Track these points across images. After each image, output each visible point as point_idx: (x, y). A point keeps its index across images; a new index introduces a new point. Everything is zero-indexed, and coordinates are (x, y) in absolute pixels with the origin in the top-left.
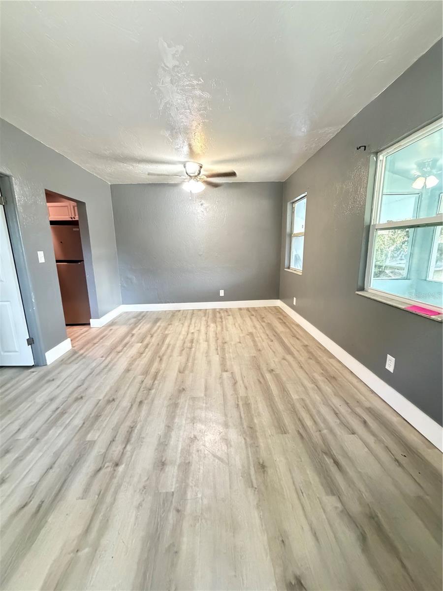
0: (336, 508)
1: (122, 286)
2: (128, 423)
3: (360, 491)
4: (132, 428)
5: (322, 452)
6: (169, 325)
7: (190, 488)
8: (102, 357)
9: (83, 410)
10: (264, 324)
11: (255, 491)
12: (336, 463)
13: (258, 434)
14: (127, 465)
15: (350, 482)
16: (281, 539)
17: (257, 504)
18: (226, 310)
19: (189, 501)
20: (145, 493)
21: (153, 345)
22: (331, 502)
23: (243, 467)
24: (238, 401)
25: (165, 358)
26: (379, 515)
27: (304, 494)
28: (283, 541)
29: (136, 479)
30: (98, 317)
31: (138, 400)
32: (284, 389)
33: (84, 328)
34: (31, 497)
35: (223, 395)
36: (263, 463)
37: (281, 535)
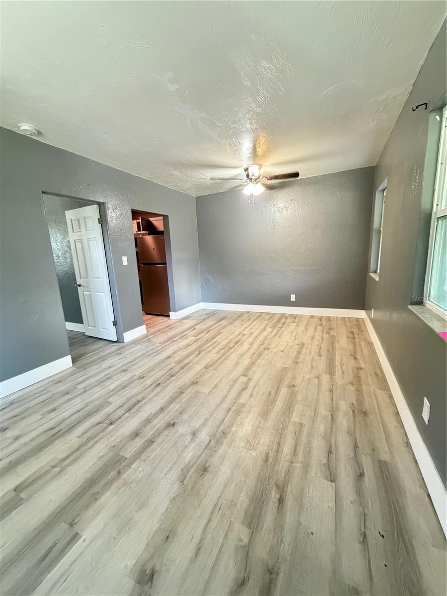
0: (240, 540)
1: (202, 286)
2: (139, 398)
3: (282, 540)
4: (139, 401)
5: (276, 483)
6: (230, 324)
7: (139, 461)
8: (160, 343)
9: (121, 379)
10: (326, 336)
11: (181, 486)
12: (281, 501)
13: (225, 441)
14: (116, 427)
15: (279, 526)
16: (167, 534)
17: (174, 497)
18: (295, 317)
19: (131, 469)
20: (111, 450)
21: (204, 339)
22: (241, 532)
23: (189, 463)
24: (233, 406)
25: (203, 353)
26: (281, 575)
27: (220, 511)
28: (168, 537)
29: (113, 438)
30: (175, 311)
31: (159, 382)
32: (289, 409)
33: (165, 319)
34: (60, 424)
35: (225, 396)
36: (208, 467)
37: (171, 531)
